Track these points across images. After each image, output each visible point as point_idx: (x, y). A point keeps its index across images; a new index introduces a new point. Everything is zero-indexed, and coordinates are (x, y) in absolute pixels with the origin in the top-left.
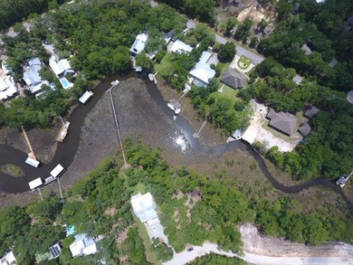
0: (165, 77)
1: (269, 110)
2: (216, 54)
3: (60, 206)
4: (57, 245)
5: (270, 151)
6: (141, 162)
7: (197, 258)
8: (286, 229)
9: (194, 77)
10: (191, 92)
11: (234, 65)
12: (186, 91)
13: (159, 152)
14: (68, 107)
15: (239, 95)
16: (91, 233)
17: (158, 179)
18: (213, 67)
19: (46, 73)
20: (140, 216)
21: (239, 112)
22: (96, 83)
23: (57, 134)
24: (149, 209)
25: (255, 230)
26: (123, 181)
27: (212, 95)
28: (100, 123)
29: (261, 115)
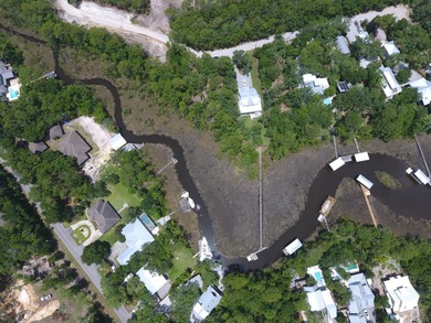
9: (151, 232)
10: (161, 215)
11: (96, 235)
12: (167, 218)
26: (266, 135)
28: (280, 206)
29: (93, 162)
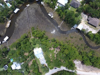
0: (48, 3)
1: (88, 17)
3: (8, 51)
4: (6, 65)
5: (88, 33)
6: (37, 36)
7: (58, 72)
8: (92, 63)
9: (59, 3)
10: (58, 9)
12: (55, 9)
13: (44, 32)
14: (10, 15)
15: (77, 11)
16: (18, 61)
17: (44, 42)
20: (37, 56)
21: (76, 18)
22: (21, 5)
23: (6, 25)
24: (40, 54)
25: (80, 62)
26: (31, 43)
28: (22, 21)
29: (85, 19)
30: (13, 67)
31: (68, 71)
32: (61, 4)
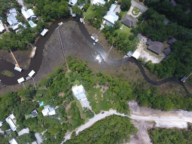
0: (90, 20)
1: (148, 40)
2: (119, 6)
3: (35, 92)
4: (35, 111)
5: (147, 63)
6: (77, 69)
7: (106, 117)
8: (152, 103)
9: (106, 20)
10: (104, 29)
11: (130, 13)
12: (101, 28)
13: (86, 64)
14: (35, 38)
15: (132, 31)
16: (52, 105)
17: (86, 78)
18: (117, 14)
19: (20, 18)
20: (77, 97)
21: (131, 41)
22: (50, 24)
23: (30, 54)
24: (82, 93)
25: (136, 104)
26: (67, 79)
27: (116, 31)
28: (54, 48)
29: (144, 43)
30: (45, 112)
31: (120, 116)
32: (109, 22)
